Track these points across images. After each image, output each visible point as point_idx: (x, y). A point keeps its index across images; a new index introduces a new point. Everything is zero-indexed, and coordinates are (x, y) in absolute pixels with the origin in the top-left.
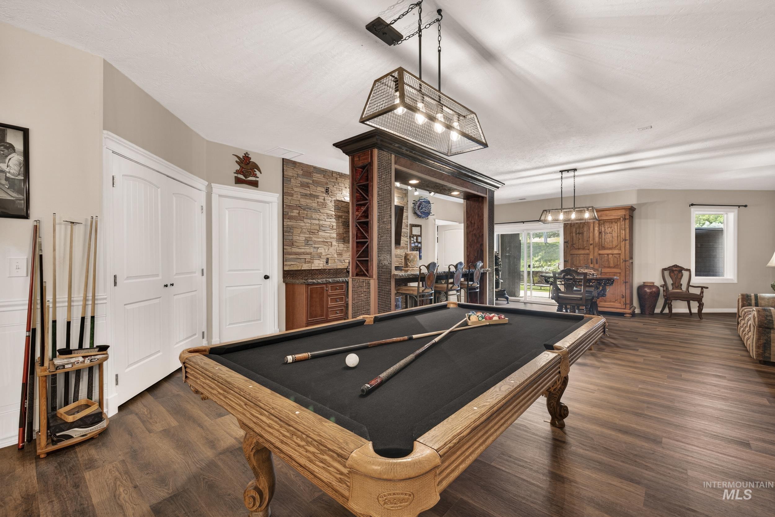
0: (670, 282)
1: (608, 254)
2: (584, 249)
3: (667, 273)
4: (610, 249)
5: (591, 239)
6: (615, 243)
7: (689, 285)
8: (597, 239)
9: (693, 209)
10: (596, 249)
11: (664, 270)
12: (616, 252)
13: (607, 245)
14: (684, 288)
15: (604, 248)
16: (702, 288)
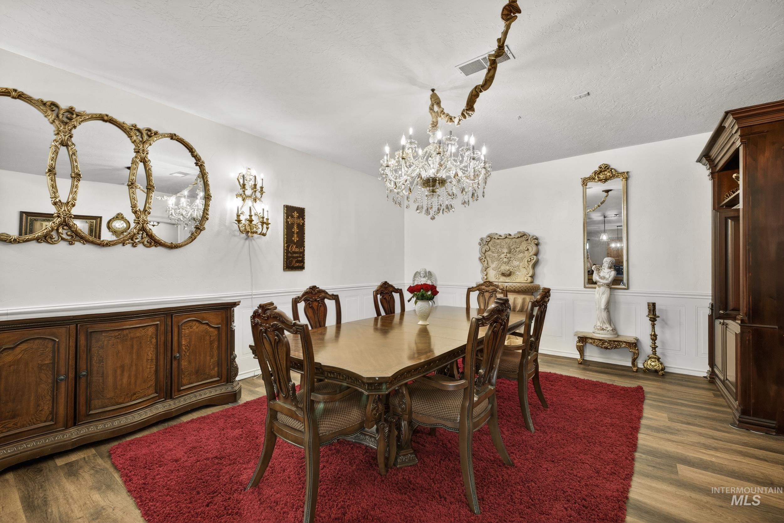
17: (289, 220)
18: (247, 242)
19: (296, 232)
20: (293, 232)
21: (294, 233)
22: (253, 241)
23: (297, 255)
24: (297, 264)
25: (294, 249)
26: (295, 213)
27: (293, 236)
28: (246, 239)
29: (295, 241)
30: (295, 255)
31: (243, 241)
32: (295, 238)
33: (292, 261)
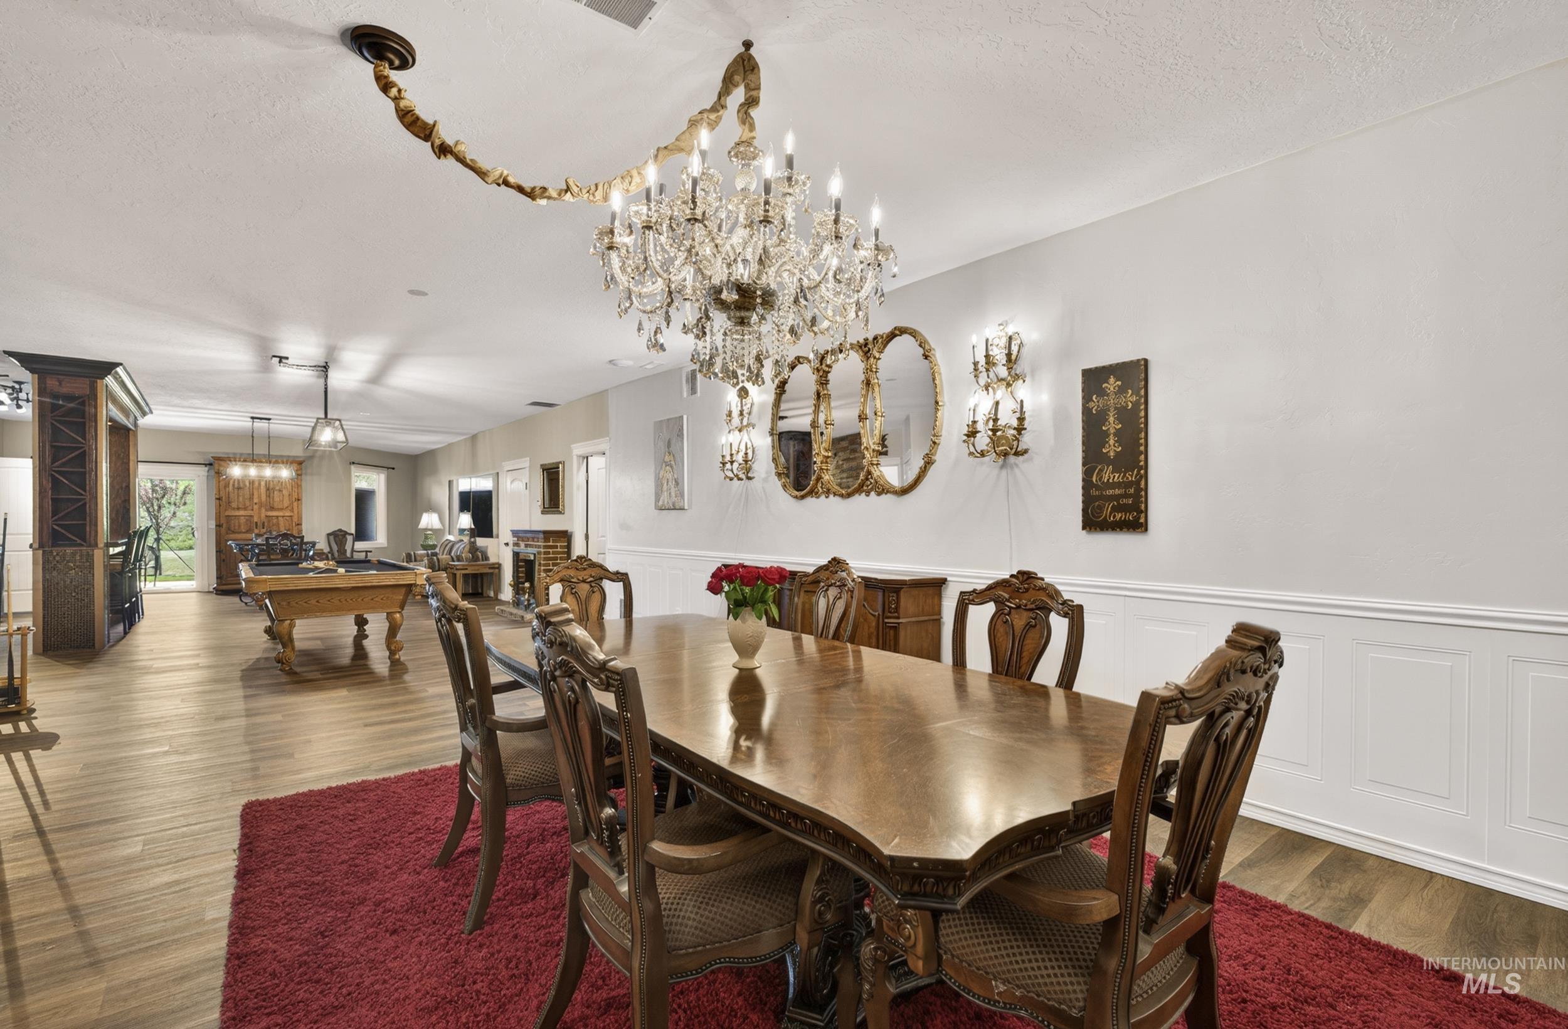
0: (335, 548)
1: (277, 517)
2: (245, 509)
3: (332, 538)
4: (282, 509)
5: (256, 496)
6: (286, 505)
7: (353, 551)
8: (264, 498)
9: (353, 467)
10: (263, 510)
11: (329, 535)
12: (288, 514)
13: (276, 506)
14: (348, 554)
15: (272, 509)
16: (367, 552)
17: (1091, 405)
18: (1004, 472)
19: (1112, 431)
20: (1106, 434)
21: (1108, 436)
22: (1016, 470)
23: (1117, 492)
24: (1118, 516)
25: (1109, 475)
26: (1112, 380)
27: (1104, 443)
28: (1002, 467)
29: (1112, 454)
30: (1110, 492)
31: (996, 471)
32: (1112, 448)
33: (1101, 508)
